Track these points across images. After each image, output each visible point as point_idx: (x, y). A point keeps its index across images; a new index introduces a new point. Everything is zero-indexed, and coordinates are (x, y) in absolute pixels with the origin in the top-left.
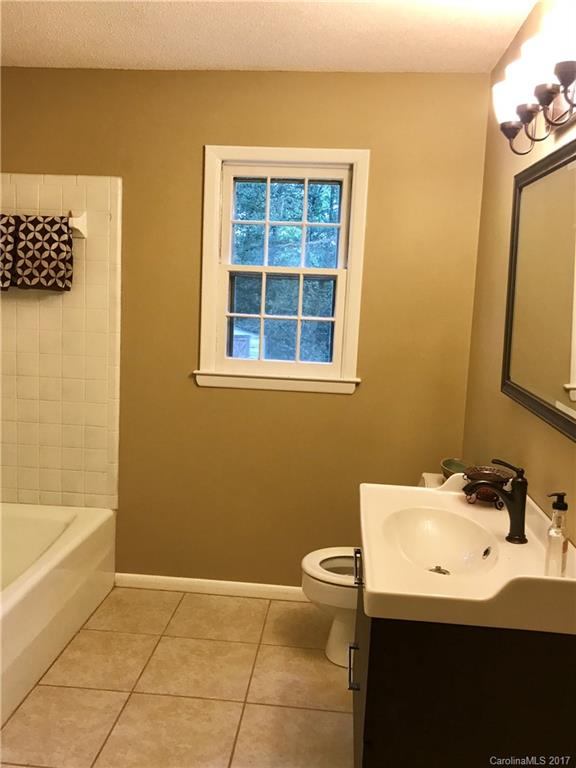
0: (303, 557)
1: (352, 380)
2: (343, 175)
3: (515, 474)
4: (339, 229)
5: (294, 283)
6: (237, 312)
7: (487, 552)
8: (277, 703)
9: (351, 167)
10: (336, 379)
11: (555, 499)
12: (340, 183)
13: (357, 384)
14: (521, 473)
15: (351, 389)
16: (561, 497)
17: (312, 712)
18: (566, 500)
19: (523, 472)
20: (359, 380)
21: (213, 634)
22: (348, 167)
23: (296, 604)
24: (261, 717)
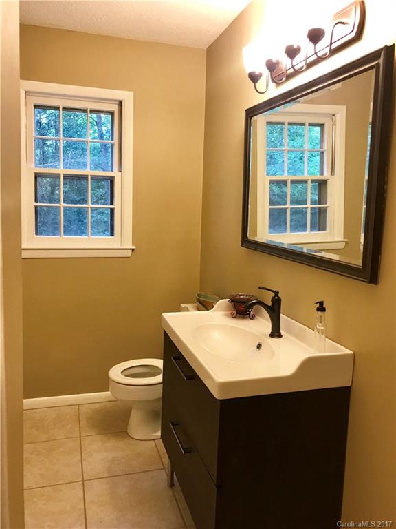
0: (109, 370)
1: (128, 247)
2: (115, 108)
3: (273, 295)
4: (113, 145)
5: (83, 182)
6: (41, 203)
7: (259, 346)
8: (107, 475)
9: (120, 103)
10: (118, 247)
11: (318, 305)
12: (112, 114)
13: (133, 250)
14: (277, 293)
15: (129, 253)
16: (321, 303)
17: (133, 475)
18: (324, 306)
19: (278, 293)
20: (134, 247)
21: (44, 437)
22: (118, 103)
23: (97, 404)
24: (98, 490)
